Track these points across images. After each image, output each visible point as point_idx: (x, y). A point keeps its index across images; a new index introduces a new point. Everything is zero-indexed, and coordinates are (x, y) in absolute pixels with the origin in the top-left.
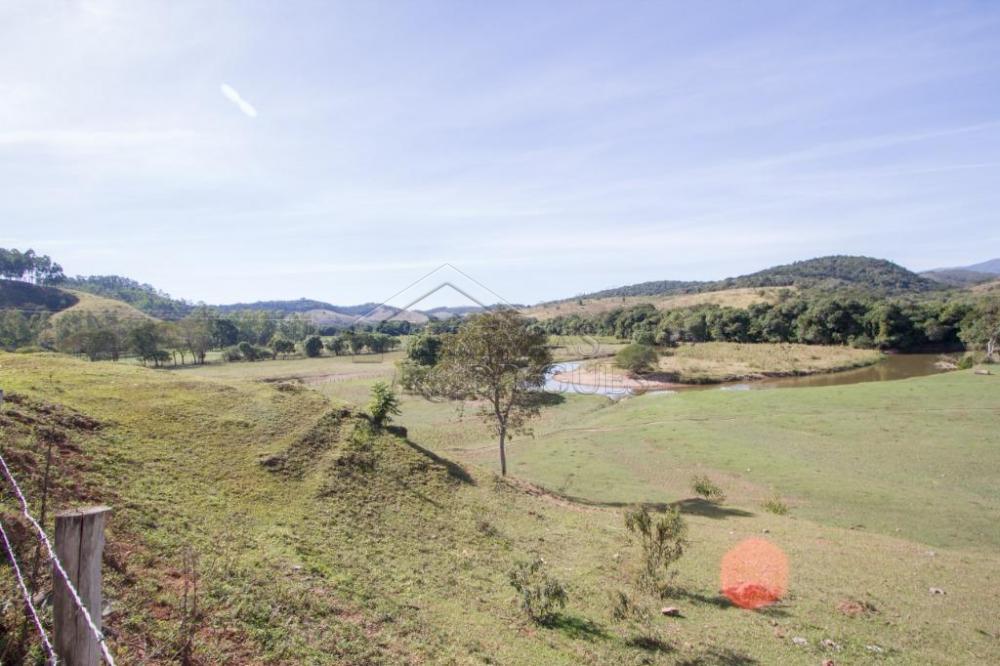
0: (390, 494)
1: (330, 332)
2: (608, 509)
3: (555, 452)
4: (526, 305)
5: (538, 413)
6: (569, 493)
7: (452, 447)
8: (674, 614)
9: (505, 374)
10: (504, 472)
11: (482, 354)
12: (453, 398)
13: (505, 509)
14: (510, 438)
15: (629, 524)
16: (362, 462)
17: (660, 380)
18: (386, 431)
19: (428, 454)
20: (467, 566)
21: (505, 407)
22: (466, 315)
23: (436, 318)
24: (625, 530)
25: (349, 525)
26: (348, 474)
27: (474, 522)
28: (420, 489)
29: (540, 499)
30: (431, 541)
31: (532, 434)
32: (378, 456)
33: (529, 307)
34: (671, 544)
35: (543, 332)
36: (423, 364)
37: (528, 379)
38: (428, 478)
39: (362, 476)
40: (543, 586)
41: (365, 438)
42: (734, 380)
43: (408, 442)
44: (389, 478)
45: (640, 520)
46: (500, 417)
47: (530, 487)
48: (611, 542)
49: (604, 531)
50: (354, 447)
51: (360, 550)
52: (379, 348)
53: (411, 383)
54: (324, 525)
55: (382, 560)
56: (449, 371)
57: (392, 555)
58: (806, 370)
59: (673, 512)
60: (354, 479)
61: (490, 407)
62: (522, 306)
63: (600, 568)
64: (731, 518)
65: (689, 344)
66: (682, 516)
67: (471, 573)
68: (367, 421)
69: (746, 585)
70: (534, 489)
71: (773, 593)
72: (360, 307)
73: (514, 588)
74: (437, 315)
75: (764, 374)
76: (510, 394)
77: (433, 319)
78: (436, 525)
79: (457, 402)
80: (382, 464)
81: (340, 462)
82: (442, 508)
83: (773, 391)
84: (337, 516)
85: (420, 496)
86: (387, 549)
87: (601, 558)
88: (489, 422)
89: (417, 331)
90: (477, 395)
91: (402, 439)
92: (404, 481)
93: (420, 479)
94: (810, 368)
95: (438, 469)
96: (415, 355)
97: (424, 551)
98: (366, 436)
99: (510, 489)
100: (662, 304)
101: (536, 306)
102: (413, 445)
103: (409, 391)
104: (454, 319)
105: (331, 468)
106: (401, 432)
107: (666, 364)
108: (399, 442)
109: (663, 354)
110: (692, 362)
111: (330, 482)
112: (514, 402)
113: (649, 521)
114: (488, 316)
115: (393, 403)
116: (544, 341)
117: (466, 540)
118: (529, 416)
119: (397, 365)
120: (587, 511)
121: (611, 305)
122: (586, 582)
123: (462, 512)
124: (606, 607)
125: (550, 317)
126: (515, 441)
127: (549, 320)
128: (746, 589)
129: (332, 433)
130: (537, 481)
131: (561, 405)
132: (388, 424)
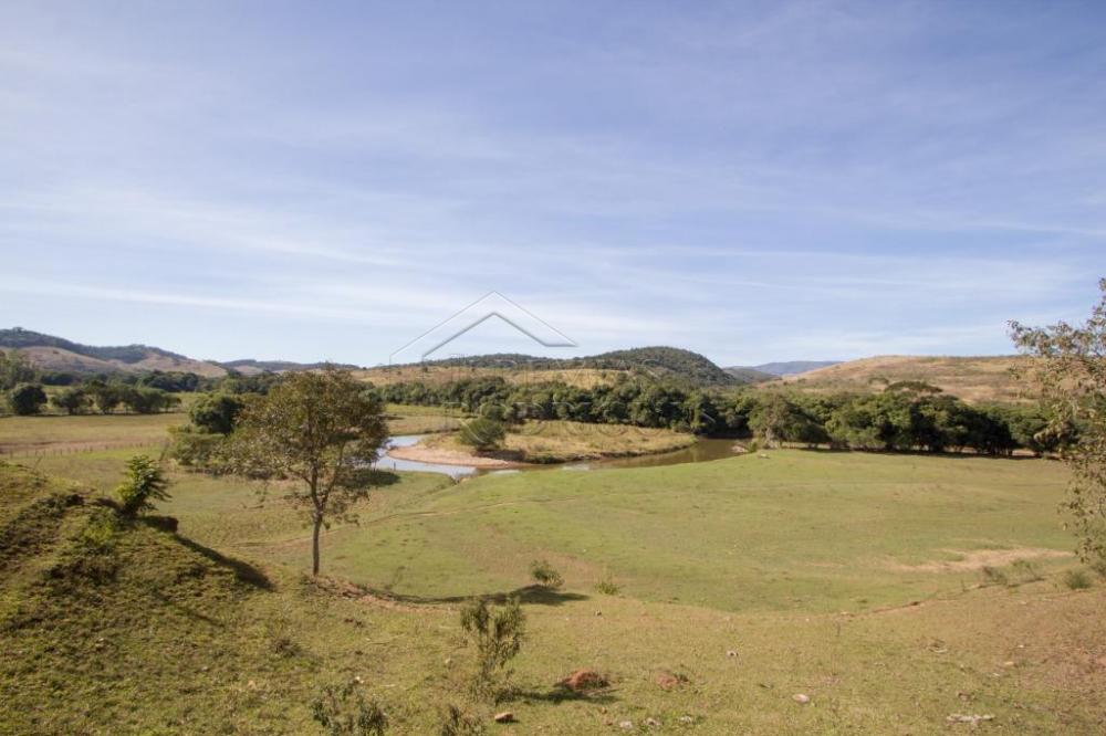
0: (140, 614)
1: (64, 380)
2: (441, 606)
3: (384, 541)
4: (361, 366)
5: (366, 495)
6: (397, 590)
7: (246, 540)
8: (508, 720)
9: (328, 447)
10: (316, 570)
11: (300, 421)
12: (253, 476)
13: (314, 618)
14: (328, 527)
15: (465, 623)
16: (96, 571)
17: (505, 459)
18: (143, 525)
19: (207, 553)
20: (252, 703)
21: (323, 489)
22: (281, 372)
23: (238, 373)
24: (460, 630)
25: (59, 668)
26: (67, 591)
27: (268, 641)
28: (191, 603)
29: (360, 601)
30: (201, 676)
31: (356, 521)
32: (126, 560)
33: (365, 369)
34: (509, 640)
35: (380, 400)
36: (212, 431)
37: (357, 455)
38: (204, 586)
39: (92, 592)
40: (357, 713)
41: (105, 535)
42: (576, 460)
43: (178, 538)
44: (141, 591)
45: (477, 616)
46: (316, 501)
47: (349, 587)
48: (444, 646)
49: (436, 633)
50: (84, 549)
51: (76, 705)
52: (145, 406)
53: (192, 456)
54: (11, 674)
55: (114, 715)
56: (250, 441)
57: (134, 704)
58: (637, 451)
59: (513, 603)
60: (78, 597)
61: (303, 487)
62: (356, 368)
63: (427, 679)
64: (567, 604)
65: (536, 421)
66: (521, 607)
67: (258, 710)
68: (111, 511)
69: (579, 674)
70: (354, 590)
71: (603, 677)
72: (119, 349)
73: (319, 723)
74: (239, 369)
75: (604, 454)
76: (332, 472)
77: (234, 374)
78: (211, 651)
79: (258, 482)
80: (130, 572)
81: (56, 573)
82: (222, 626)
83: (609, 472)
84: (38, 657)
85: (189, 613)
86: (124, 697)
87: (429, 666)
88: (300, 508)
89: (209, 388)
90: (287, 473)
91: (167, 535)
92: (165, 593)
93: (192, 588)
94: (640, 449)
95: (220, 573)
96: (202, 419)
97: (187, 692)
98: (108, 532)
99: (322, 592)
101: (374, 369)
102: (186, 542)
103: (188, 468)
104: (264, 376)
105: (37, 584)
106: (169, 525)
107: (512, 442)
108: (164, 539)
109: (509, 430)
110: (538, 440)
111: (32, 605)
112: (336, 481)
113: (487, 617)
114: (313, 376)
115: (160, 485)
116: (379, 410)
117: (255, 666)
118: (355, 499)
119: (172, 431)
120: (418, 611)
122: (411, 698)
123: (251, 629)
124: (433, 726)
125: (388, 382)
126: (335, 528)
127: (387, 386)
128: (579, 679)
129: (45, 531)
130: (358, 579)
131: (395, 486)
132: (148, 514)
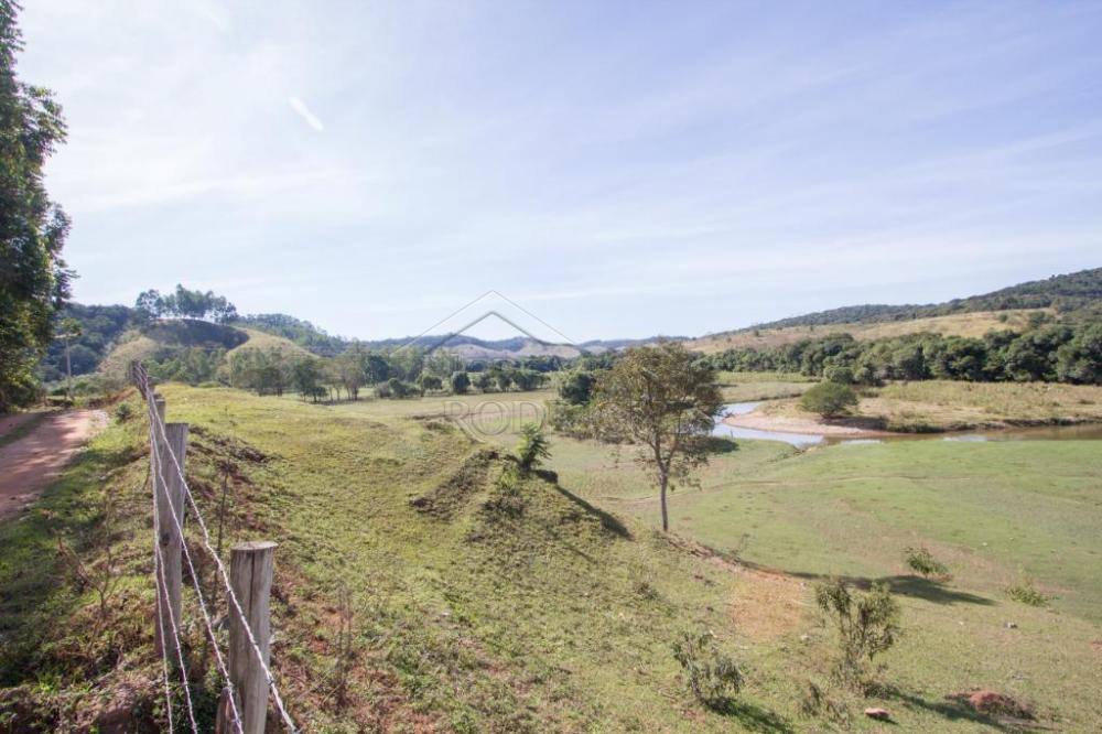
0: (539, 544)
1: (477, 368)
2: (793, 579)
3: (726, 507)
4: (691, 337)
5: (705, 460)
6: (743, 556)
7: (607, 495)
8: (882, 717)
9: (667, 416)
10: (665, 527)
11: (641, 391)
12: (608, 441)
13: (667, 569)
14: (673, 489)
15: (822, 601)
16: (510, 508)
17: (859, 427)
18: (535, 476)
19: (580, 502)
20: (623, 631)
21: (666, 454)
22: (621, 349)
23: (589, 353)
24: (816, 608)
25: (497, 573)
26: (495, 520)
27: (631, 582)
28: (572, 540)
29: (707, 561)
30: (584, 600)
31: (698, 485)
32: (527, 502)
33: (694, 339)
34: (878, 631)
35: (712, 368)
36: (574, 403)
37: (694, 422)
38: (580, 529)
39: (510, 522)
40: (713, 664)
41: (513, 482)
42: (963, 429)
43: (558, 488)
44: (539, 526)
45: (836, 597)
46: (661, 465)
47: (697, 547)
48: (798, 621)
49: (789, 606)
50: (502, 491)
51: (508, 601)
52: (528, 385)
53: (562, 423)
54: (472, 572)
55: (531, 615)
56: (602, 410)
57: (542, 610)
58: (1072, 418)
59: (881, 590)
60: (502, 525)
61: (650, 453)
62: (686, 339)
63: (783, 650)
64: (961, 605)
65: (900, 382)
66: (892, 597)
67: (628, 639)
68: (515, 464)
69: (985, 692)
70: (701, 549)
71: (1025, 708)
72: (507, 341)
73: (679, 663)
74: (589, 349)
75: (1005, 421)
76: (673, 438)
77: (586, 354)
78: (589, 582)
79: (612, 446)
80: (531, 511)
81: (488, 506)
82: (595, 563)
83: (1019, 445)
84: (485, 563)
85: (571, 548)
86: (536, 603)
87: (784, 638)
88: (648, 470)
89: (569, 367)
90: (633, 438)
91: (553, 485)
92: (554, 530)
93: (572, 529)
94: (1077, 415)
95: (591, 520)
96: (567, 393)
97: (576, 610)
98: (514, 480)
99: (673, 548)
100: (862, 334)
101: (704, 338)
102: (564, 492)
103: (561, 433)
104: (609, 354)
105: (478, 513)
106: (551, 477)
107: (868, 407)
108: (549, 488)
109: (865, 395)
110: (905, 406)
111: (478, 526)
112: (677, 447)
113: (848, 600)
114: (648, 349)
115: (542, 445)
116: (712, 379)
117: (622, 601)
118: (695, 464)
119: (547, 403)
120: (767, 580)
121: (794, 336)
122: (765, 665)
123: (617, 570)
124: (791, 698)
125: (718, 350)
126: (679, 492)
127: (718, 354)
128: (984, 698)
129: (479, 476)
130: (703, 541)
131: (733, 453)
132: (538, 468)
